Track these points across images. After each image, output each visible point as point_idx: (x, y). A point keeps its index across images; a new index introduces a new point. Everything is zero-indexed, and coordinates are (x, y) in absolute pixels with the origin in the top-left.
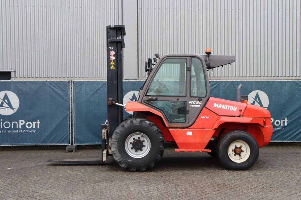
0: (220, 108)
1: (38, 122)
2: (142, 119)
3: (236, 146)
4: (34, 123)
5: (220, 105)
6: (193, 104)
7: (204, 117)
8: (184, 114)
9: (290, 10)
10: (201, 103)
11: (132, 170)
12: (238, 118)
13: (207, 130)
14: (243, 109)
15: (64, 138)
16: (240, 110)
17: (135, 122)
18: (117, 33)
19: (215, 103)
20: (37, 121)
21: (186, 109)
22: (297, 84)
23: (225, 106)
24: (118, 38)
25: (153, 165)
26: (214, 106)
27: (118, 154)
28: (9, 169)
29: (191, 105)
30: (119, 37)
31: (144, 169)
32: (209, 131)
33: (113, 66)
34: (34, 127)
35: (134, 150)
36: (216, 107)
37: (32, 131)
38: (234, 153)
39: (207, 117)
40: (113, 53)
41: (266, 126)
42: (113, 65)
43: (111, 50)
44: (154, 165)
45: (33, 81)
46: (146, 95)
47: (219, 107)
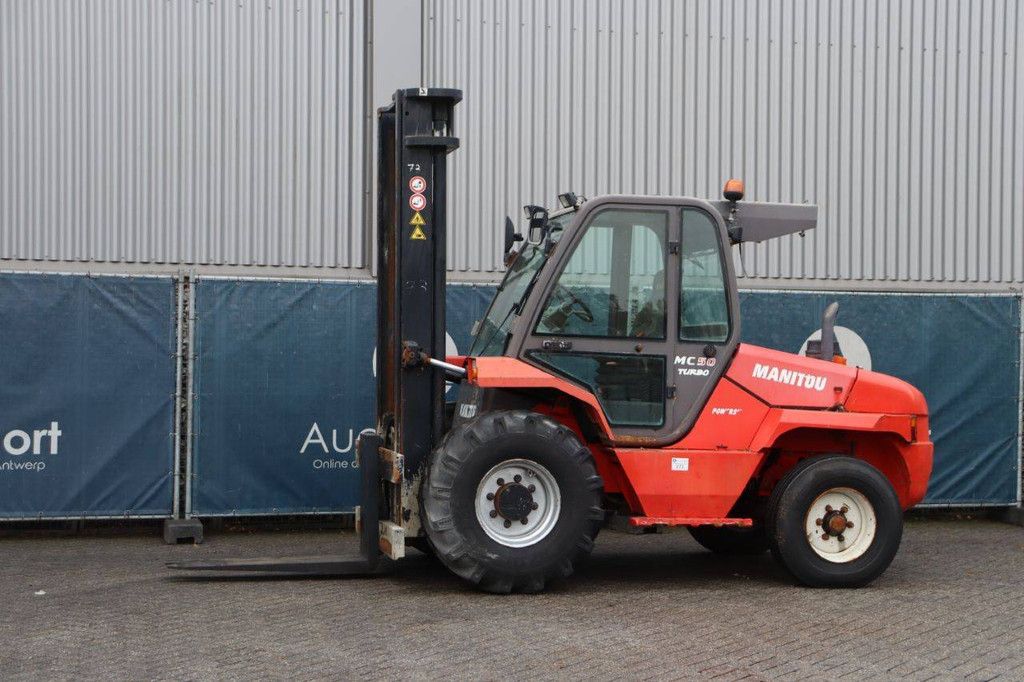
0: (772, 379)
1: (55, 432)
2: (535, 415)
3: (828, 508)
4: (38, 435)
5: (772, 372)
6: (686, 366)
7: (722, 411)
8: (660, 401)
9: (935, 50)
10: (712, 362)
11: (498, 586)
12: (832, 413)
13: (736, 452)
14: (845, 386)
15: (152, 492)
16: (836, 389)
17: (509, 422)
18: (434, 114)
19: (760, 363)
20: (49, 428)
21: (665, 383)
22: (961, 305)
23: (790, 373)
24: (437, 134)
25: (568, 571)
26: (754, 375)
27: (454, 531)
28: (41, 593)
29: (680, 370)
30: (441, 129)
31: (539, 585)
32: (742, 455)
33: (418, 231)
34: (37, 450)
35: (499, 521)
36: (759, 376)
37: (28, 465)
38: (821, 532)
39: (732, 412)
40: (422, 185)
41: (918, 443)
42: (421, 227)
43: (415, 174)
44: (572, 569)
45: (37, 275)
46: (534, 333)
47: (769, 378)
